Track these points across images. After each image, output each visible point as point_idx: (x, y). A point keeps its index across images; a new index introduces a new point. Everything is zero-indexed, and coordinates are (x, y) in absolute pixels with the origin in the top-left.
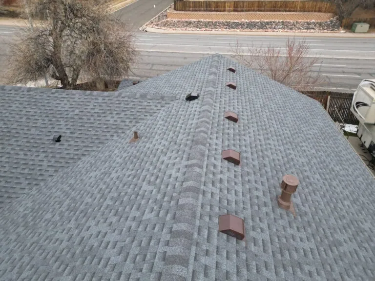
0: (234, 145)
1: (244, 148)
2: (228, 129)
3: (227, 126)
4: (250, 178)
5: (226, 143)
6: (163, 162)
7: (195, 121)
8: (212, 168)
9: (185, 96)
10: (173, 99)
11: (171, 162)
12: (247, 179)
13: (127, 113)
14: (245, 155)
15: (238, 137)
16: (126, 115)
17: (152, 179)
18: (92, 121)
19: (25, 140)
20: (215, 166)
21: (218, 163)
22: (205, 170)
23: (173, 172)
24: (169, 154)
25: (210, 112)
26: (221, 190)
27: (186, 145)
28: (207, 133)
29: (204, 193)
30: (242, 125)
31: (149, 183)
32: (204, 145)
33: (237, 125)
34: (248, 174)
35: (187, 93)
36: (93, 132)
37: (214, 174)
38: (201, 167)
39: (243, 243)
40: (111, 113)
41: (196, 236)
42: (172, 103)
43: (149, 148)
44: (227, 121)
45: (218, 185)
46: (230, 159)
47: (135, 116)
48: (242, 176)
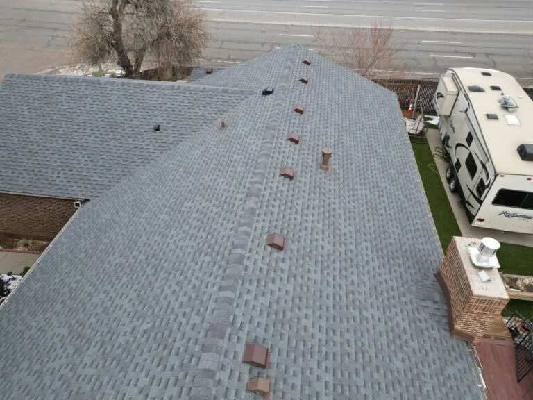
0: (297, 131)
1: (305, 133)
2: (295, 119)
3: (294, 117)
4: (304, 152)
5: (291, 129)
6: (246, 142)
7: (269, 113)
8: (279, 145)
9: (262, 90)
10: (251, 93)
11: (252, 141)
12: (302, 152)
13: (211, 106)
14: (304, 138)
15: (301, 126)
16: (211, 108)
17: (240, 152)
18: (183, 113)
19: (131, 129)
20: (281, 144)
21: (284, 142)
22: (274, 145)
23: (254, 147)
24: (250, 137)
25: (281, 106)
26: (283, 157)
27: (262, 131)
28: (277, 122)
29: (272, 157)
30: (306, 116)
31: (238, 154)
32: (275, 130)
33: (302, 116)
34: (304, 149)
35: (264, 87)
36: (185, 123)
37: (280, 148)
38: (272, 144)
39: (293, 181)
40: (198, 106)
41: (267, 175)
42: (250, 97)
43: (235, 134)
44: (295, 113)
45: (282, 154)
46: (292, 140)
47: (220, 109)
48: (299, 150)
